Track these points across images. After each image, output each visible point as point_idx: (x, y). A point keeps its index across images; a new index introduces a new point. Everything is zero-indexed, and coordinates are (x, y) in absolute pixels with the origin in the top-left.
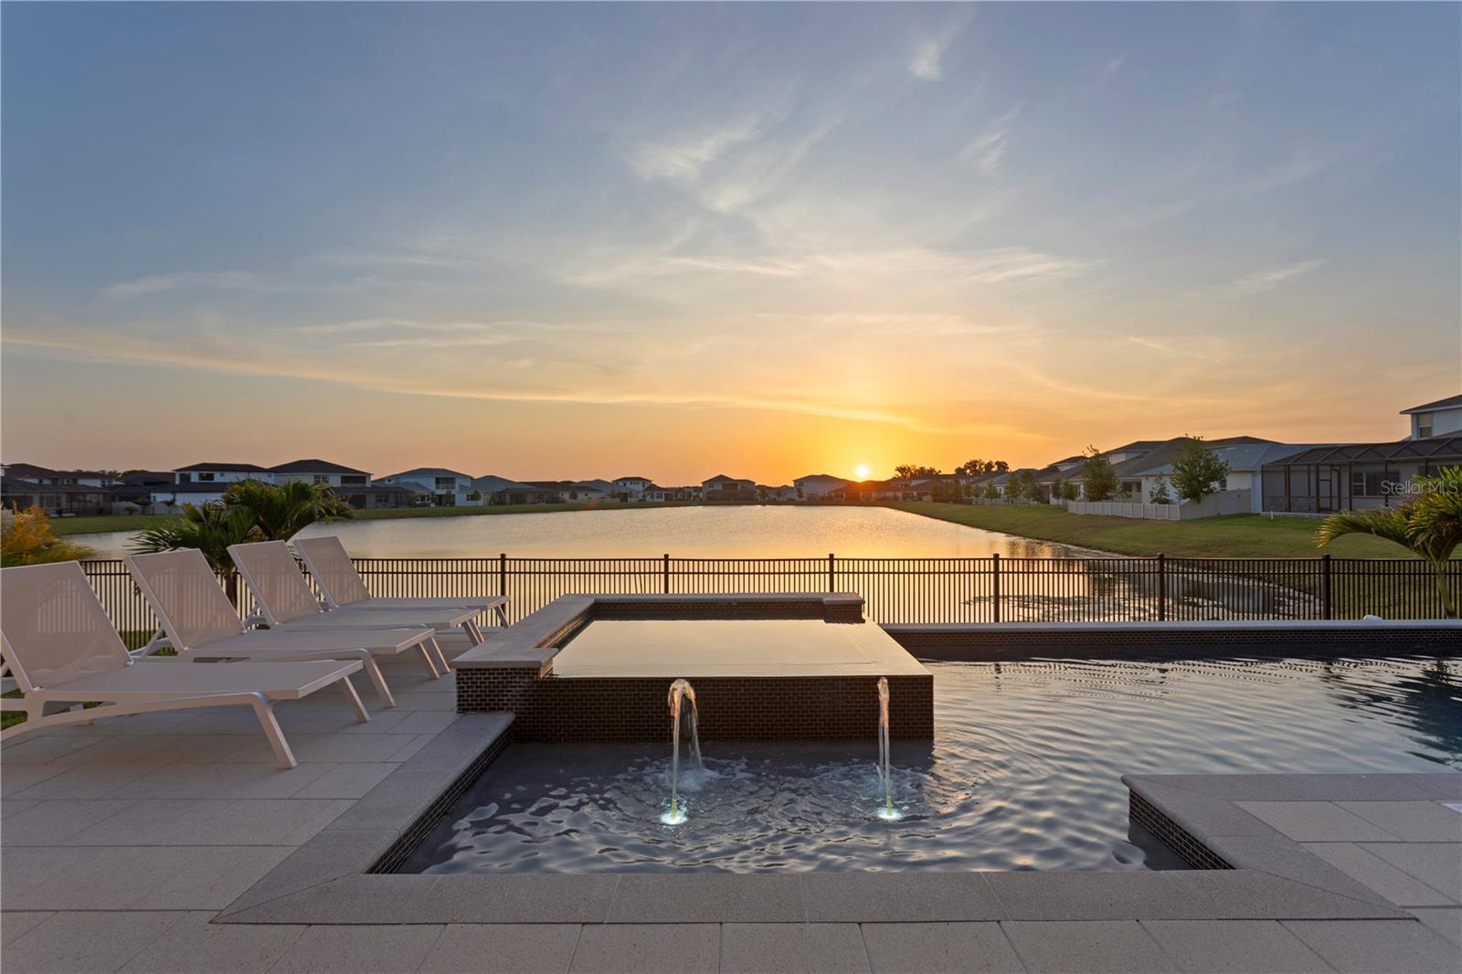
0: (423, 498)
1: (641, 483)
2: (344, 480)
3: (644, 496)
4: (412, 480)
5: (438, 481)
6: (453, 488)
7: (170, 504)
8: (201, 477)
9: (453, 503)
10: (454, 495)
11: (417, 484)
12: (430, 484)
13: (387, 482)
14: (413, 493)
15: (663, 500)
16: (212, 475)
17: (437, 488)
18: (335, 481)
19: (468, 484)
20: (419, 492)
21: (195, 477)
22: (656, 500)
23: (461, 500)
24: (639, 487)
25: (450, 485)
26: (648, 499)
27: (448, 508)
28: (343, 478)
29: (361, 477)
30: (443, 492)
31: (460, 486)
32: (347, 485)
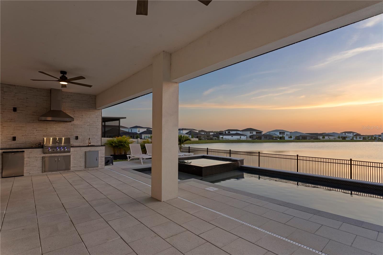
0: (276, 137)
1: (352, 134)
2: (257, 133)
3: (353, 138)
4: (274, 133)
5: (280, 133)
6: (284, 135)
7: (222, 138)
8: (228, 132)
9: (284, 139)
10: (284, 137)
11: (275, 134)
12: (278, 134)
13: (267, 133)
14: (273, 136)
15: (362, 139)
16: (230, 132)
17: (280, 135)
18: (254, 133)
19: (289, 134)
20: (275, 136)
21: (227, 132)
22: (358, 139)
23: (287, 138)
24: (351, 135)
25: (284, 134)
26: (355, 139)
27: (283, 140)
28: (256, 132)
29: (261, 132)
30: (281, 136)
31: (286, 134)
32: (257, 134)
